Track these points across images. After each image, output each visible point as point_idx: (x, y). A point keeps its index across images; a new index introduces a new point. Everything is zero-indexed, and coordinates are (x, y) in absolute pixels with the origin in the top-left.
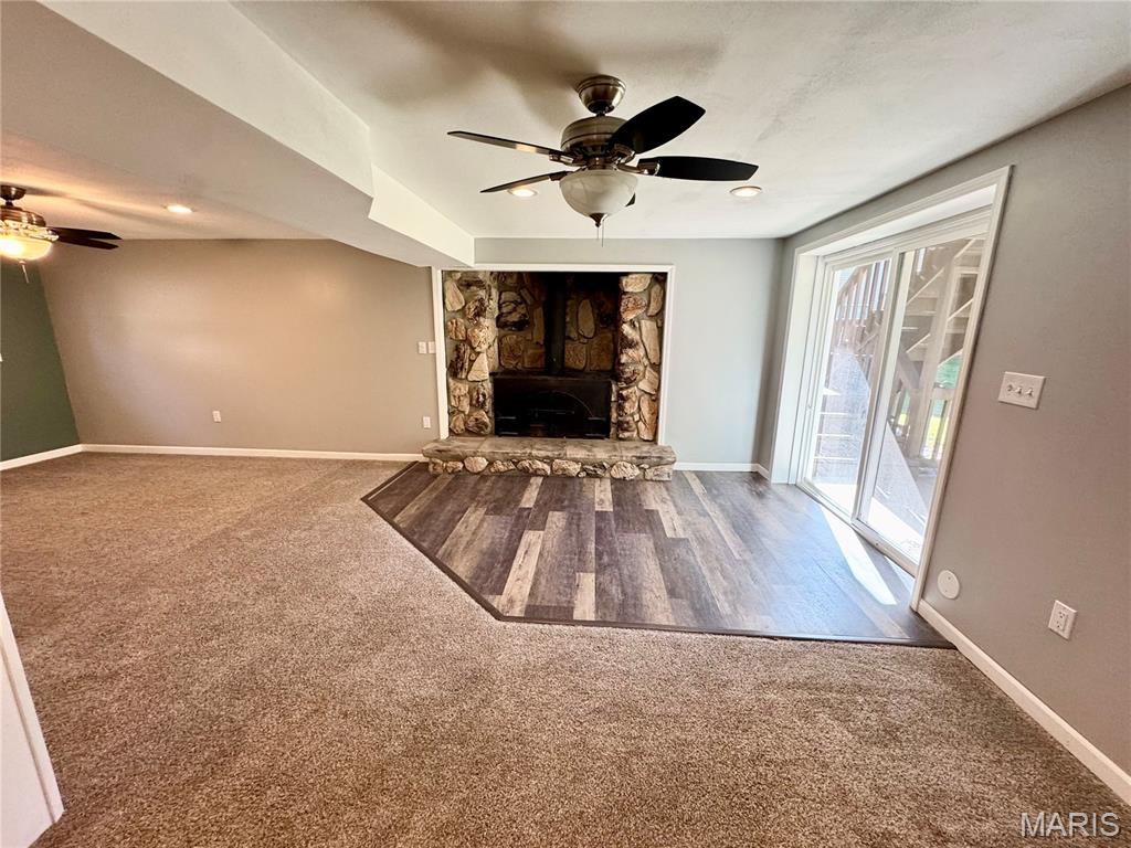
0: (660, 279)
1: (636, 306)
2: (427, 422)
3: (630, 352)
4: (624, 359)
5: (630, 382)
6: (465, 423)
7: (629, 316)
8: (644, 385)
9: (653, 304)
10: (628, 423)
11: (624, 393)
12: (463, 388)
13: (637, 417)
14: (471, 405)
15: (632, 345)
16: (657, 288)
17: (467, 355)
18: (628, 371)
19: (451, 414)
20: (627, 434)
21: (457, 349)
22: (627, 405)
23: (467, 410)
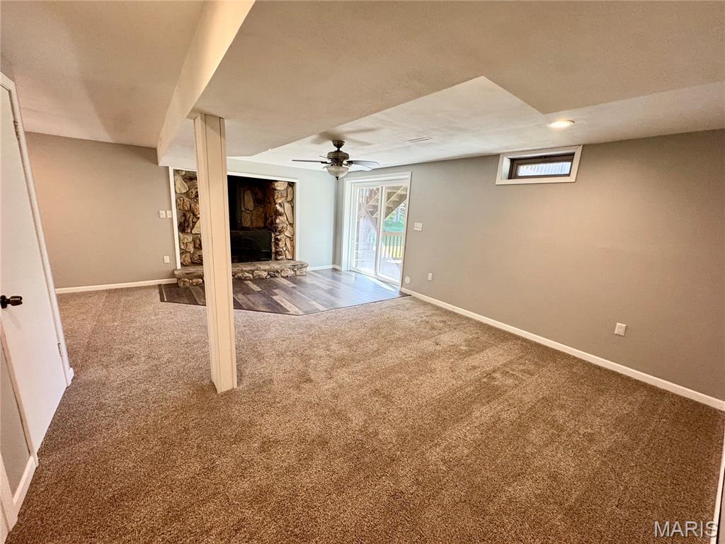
0: (291, 185)
1: (282, 197)
2: (167, 259)
3: (281, 218)
4: (278, 221)
5: (280, 232)
6: (191, 258)
7: (279, 201)
8: (287, 233)
9: (289, 196)
10: (280, 252)
11: (279, 237)
12: (190, 238)
13: (285, 249)
14: (195, 247)
15: (281, 214)
16: (290, 189)
17: (191, 219)
18: (280, 226)
19: (181, 254)
20: (281, 257)
21: (184, 215)
22: (280, 243)
23: (192, 250)
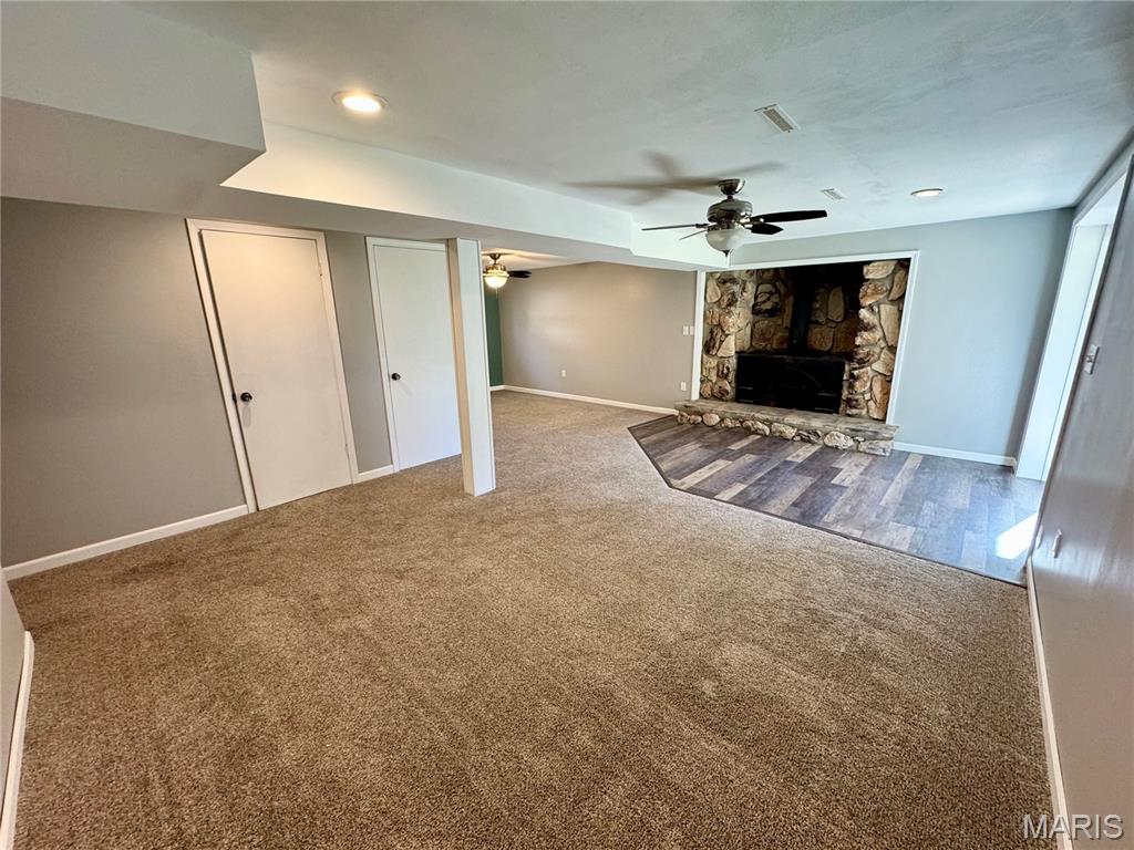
0: (904, 264)
1: (876, 292)
2: (684, 386)
3: (865, 334)
4: (858, 341)
5: (862, 363)
6: (712, 390)
7: (867, 302)
8: (878, 366)
9: (895, 289)
10: (857, 400)
11: (856, 372)
12: (713, 362)
13: (867, 396)
14: (718, 376)
15: (869, 328)
16: (901, 273)
17: (718, 336)
18: (862, 353)
19: (702, 382)
20: (854, 411)
21: (712, 332)
22: (857, 384)
23: (714, 379)
